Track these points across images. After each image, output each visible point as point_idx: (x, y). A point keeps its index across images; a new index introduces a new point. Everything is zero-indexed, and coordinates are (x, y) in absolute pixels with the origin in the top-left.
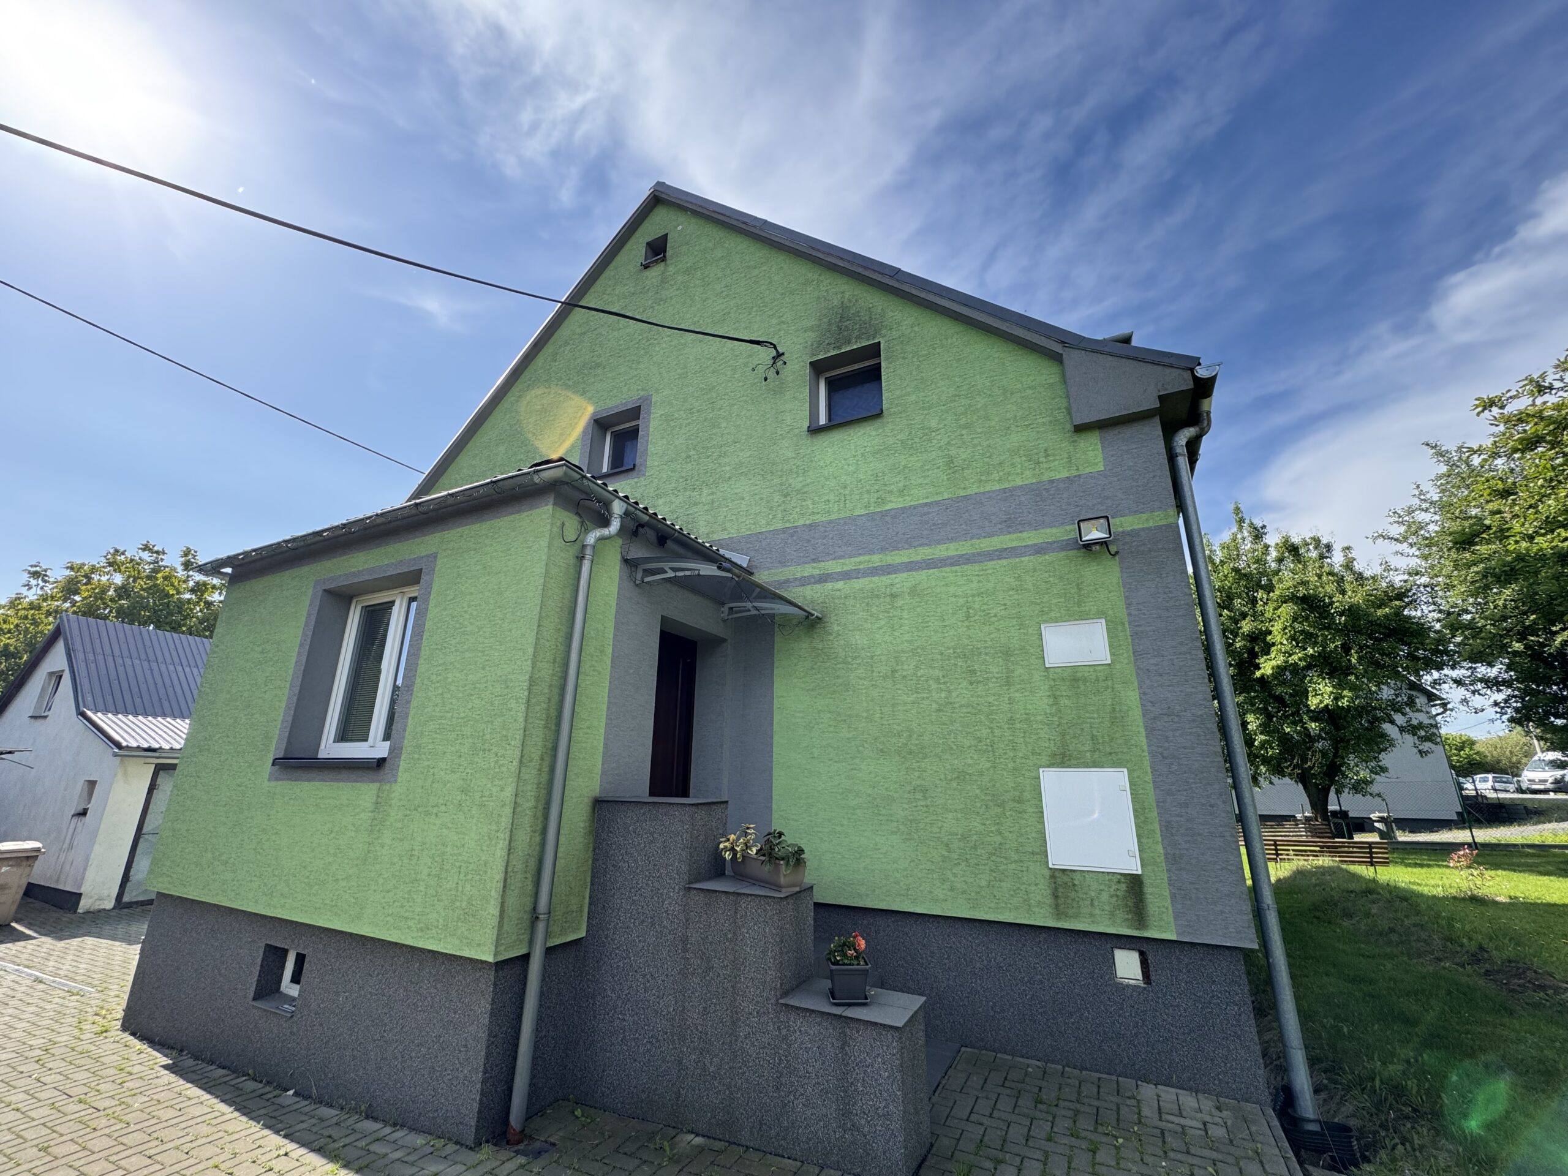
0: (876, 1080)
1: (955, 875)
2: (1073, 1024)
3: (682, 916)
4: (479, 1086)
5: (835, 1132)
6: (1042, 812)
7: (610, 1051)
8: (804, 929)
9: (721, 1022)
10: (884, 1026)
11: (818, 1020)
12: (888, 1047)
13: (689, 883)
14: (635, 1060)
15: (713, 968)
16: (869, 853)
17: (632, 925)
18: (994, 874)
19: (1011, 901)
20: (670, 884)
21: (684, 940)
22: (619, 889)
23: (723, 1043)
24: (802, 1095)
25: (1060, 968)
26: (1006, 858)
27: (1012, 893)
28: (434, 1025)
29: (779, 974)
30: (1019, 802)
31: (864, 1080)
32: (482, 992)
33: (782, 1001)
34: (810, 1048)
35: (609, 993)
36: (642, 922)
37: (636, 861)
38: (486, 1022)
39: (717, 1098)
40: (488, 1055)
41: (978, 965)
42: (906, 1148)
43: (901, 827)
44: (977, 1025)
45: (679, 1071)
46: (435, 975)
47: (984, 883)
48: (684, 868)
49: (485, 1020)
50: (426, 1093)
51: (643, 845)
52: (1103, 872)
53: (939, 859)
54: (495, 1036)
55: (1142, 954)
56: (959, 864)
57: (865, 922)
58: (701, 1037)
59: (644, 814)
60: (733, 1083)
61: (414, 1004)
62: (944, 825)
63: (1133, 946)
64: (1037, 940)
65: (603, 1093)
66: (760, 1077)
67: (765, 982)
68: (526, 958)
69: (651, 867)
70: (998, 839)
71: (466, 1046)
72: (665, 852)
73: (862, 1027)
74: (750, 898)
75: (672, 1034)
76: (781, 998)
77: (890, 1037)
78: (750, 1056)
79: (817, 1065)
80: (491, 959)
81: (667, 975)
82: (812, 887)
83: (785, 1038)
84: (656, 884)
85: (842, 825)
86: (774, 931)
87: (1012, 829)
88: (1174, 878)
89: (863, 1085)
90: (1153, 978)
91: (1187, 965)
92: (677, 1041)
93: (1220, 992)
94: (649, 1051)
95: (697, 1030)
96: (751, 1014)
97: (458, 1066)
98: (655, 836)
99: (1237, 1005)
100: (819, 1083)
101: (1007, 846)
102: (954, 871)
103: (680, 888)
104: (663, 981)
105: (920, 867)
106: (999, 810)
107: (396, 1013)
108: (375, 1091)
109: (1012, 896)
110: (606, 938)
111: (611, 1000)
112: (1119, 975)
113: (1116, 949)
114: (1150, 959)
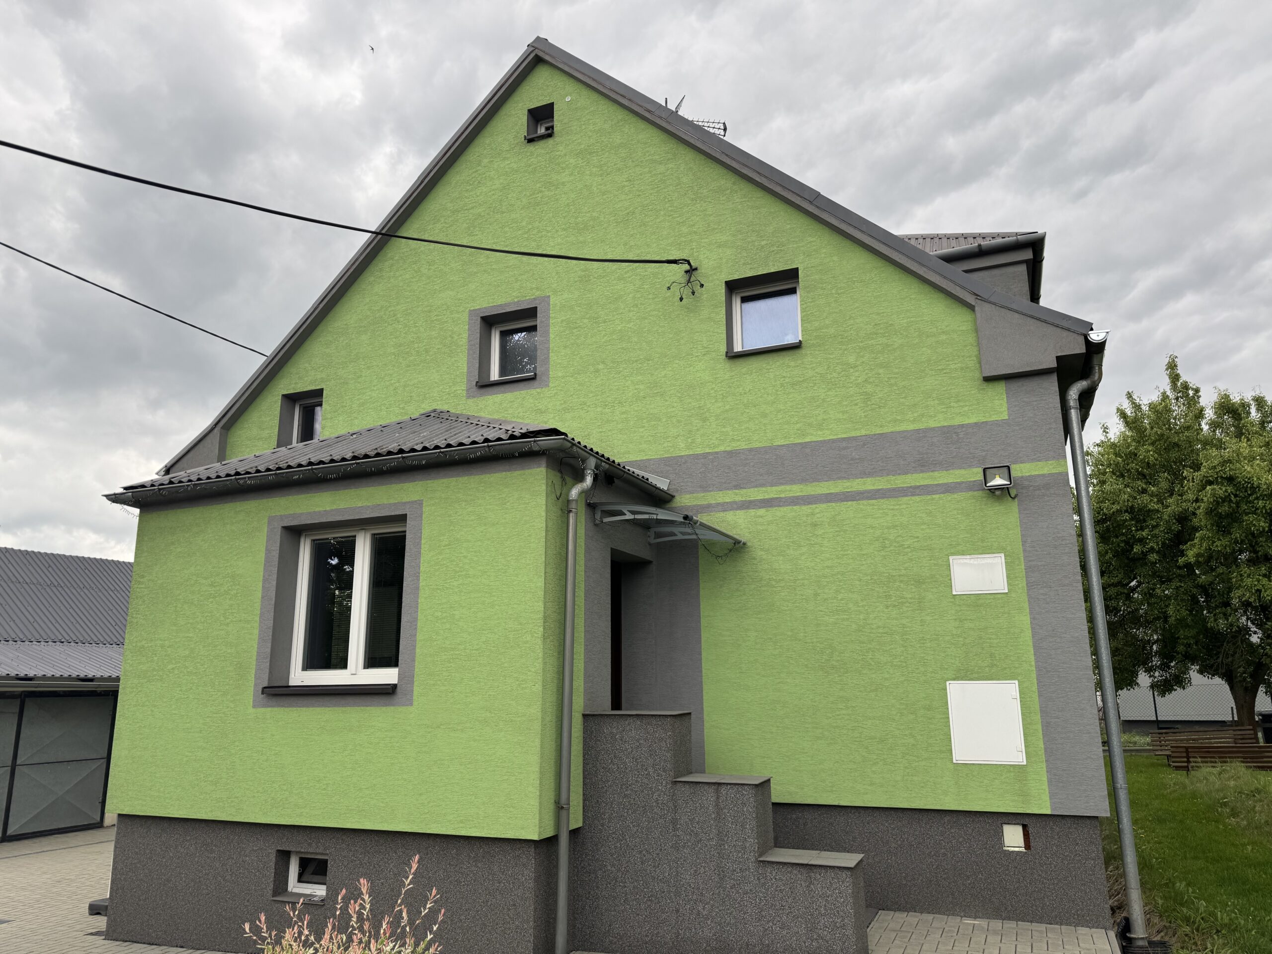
0: (835, 904)
1: (874, 772)
2: (969, 884)
3: (671, 804)
4: (531, 931)
5: (805, 943)
6: (948, 718)
7: (615, 910)
10: (839, 868)
11: (789, 869)
12: (843, 882)
13: (676, 779)
14: (638, 915)
15: (701, 840)
17: (625, 814)
18: (907, 771)
19: (922, 792)
20: (657, 780)
21: (674, 822)
22: (611, 786)
23: (713, 894)
24: (779, 921)
25: (961, 843)
26: (917, 757)
27: (922, 784)
28: (479, 893)
29: (756, 841)
30: (929, 710)
31: (825, 906)
32: (524, 864)
33: (761, 859)
34: (784, 890)
35: (609, 868)
36: (635, 812)
37: (625, 763)
38: (533, 884)
39: (710, 933)
41: (893, 845)
43: (826, 733)
44: (892, 892)
45: (677, 918)
46: (474, 857)
47: (898, 778)
48: (670, 767)
49: (530, 884)
51: (630, 750)
52: (996, 765)
53: (860, 760)
55: (1025, 827)
56: (877, 763)
57: (794, 816)
58: (694, 892)
59: (629, 724)
60: (723, 920)
61: (456, 881)
62: (865, 730)
63: (1018, 821)
64: (942, 821)
65: (611, 942)
66: (744, 914)
67: (745, 848)
68: (556, 839)
69: (641, 767)
70: (912, 741)
72: (651, 755)
73: (823, 871)
74: (729, 786)
75: (669, 892)
76: (759, 857)
77: (844, 875)
78: (736, 900)
79: (790, 900)
80: (537, 838)
81: (661, 850)
82: (769, 780)
83: (765, 884)
84: (646, 781)
87: (922, 733)
88: (1051, 766)
89: (825, 909)
90: (1032, 844)
91: (1058, 833)
92: (673, 897)
93: (1082, 851)
95: (690, 887)
96: (735, 871)
98: (641, 742)
99: (1093, 859)
100: (791, 912)
101: (919, 747)
102: (873, 769)
103: (667, 782)
105: (844, 767)
106: (912, 717)
109: (922, 787)
110: (602, 826)
111: (612, 873)
112: (1007, 843)
113: (1005, 824)
114: (1031, 830)
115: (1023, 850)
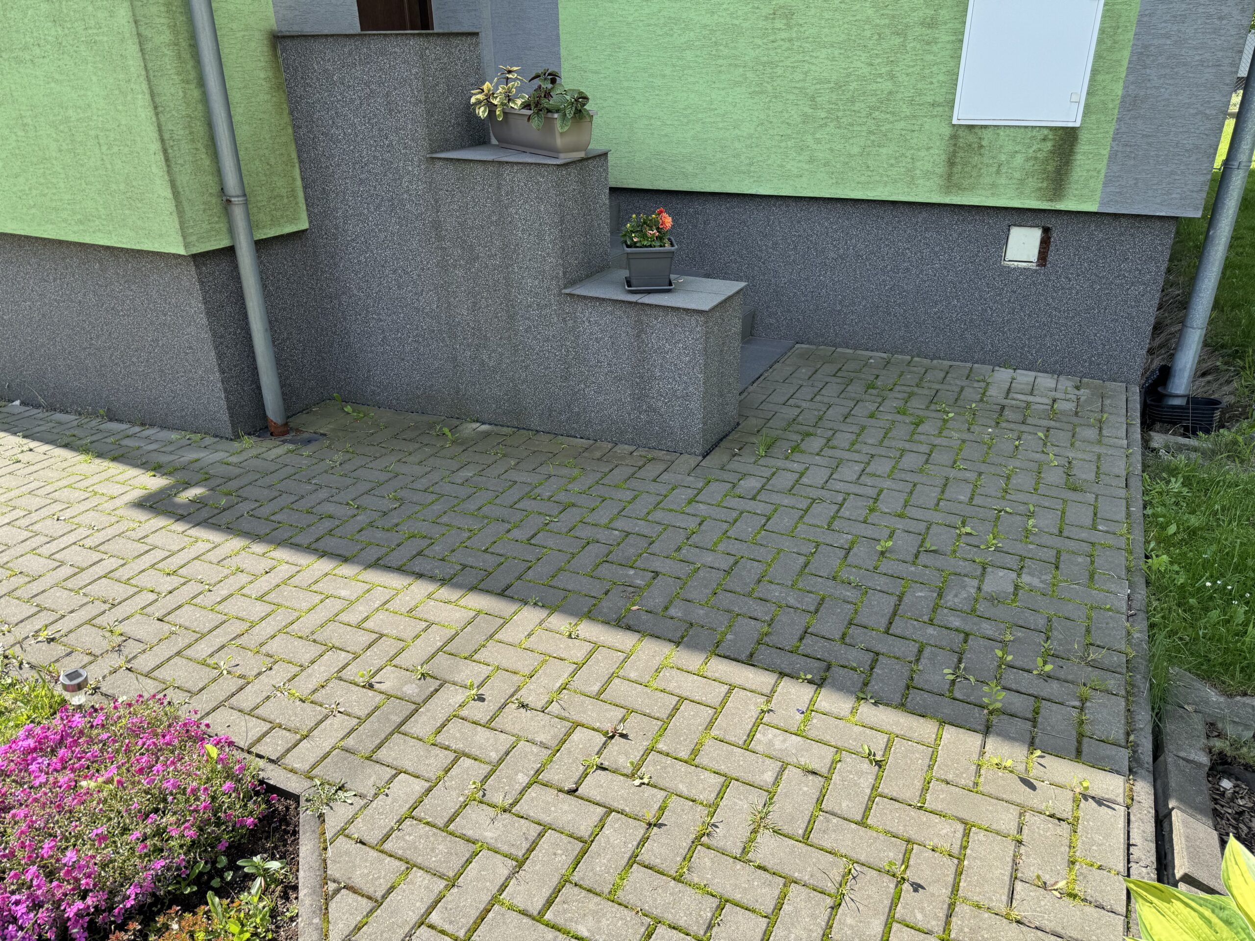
0: (676, 365)
1: (818, 141)
2: (935, 314)
3: (428, 197)
4: (219, 385)
5: (629, 414)
6: (961, 41)
7: (372, 352)
8: (595, 210)
9: (496, 317)
10: (686, 310)
11: (610, 308)
12: (691, 331)
13: (432, 153)
14: (402, 359)
15: (478, 258)
16: (700, 116)
17: (366, 211)
18: (872, 138)
19: (889, 173)
20: (405, 154)
21: (437, 225)
22: (339, 165)
23: (501, 338)
24: (594, 383)
25: (936, 253)
26: (893, 113)
27: (893, 161)
28: (145, 329)
29: (561, 261)
30: (930, 26)
31: (662, 366)
32: (188, 291)
33: (567, 291)
34: (601, 339)
35: (355, 292)
36: (378, 207)
37: (353, 125)
38: (205, 321)
39: (500, 391)
40: (220, 356)
41: (832, 255)
42: (705, 424)
43: (750, 75)
44: (818, 321)
45: (454, 367)
46: (124, 276)
47: (856, 150)
48: (422, 132)
49: (203, 319)
50: (165, 395)
51: (358, 102)
52: (1026, 127)
53: (799, 120)
54: (221, 337)
55: (1046, 231)
56: (826, 125)
57: (691, 210)
58: (474, 334)
59: (350, 54)
60: (517, 375)
61: (113, 309)
62: (813, 68)
63: (1038, 221)
64: (914, 220)
65: (373, 392)
66: (546, 368)
67: (544, 271)
68: (230, 252)
69: (375, 132)
70: (888, 85)
71: (191, 348)
72: (391, 111)
73: (661, 314)
74: (515, 167)
75: (440, 331)
76: (565, 288)
77: (694, 322)
78: (534, 350)
79: (609, 355)
80: (182, 252)
81: (423, 269)
82: (605, 154)
83: (573, 328)
84: (387, 156)
85: (664, 76)
86: (551, 210)
87: (910, 70)
88: (1124, 129)
89: (660, 371)
90: (1050, 258)
91: (1099, 242)
92: (447, 339)
93: (1130, 272)
94: (417, 349)
95: (469, 326)
96: (530, 306)
97: (189, 367)
98: (373, 87)
99: (1145, 284)
100: (611, 372)
101: (900, 96)
102: (817, 136)
103: (420, 161)
104: (419, 276)
105: (771, 132)
106: (898, 40)
107: (96, 320)
108: (108, 397)
109: (892, 165)
110: (335, 229)
111: (360, 299)
112: (1008, 257)
113: (1015, 225)
114: (1054, 235)
115: (1033, 266)
